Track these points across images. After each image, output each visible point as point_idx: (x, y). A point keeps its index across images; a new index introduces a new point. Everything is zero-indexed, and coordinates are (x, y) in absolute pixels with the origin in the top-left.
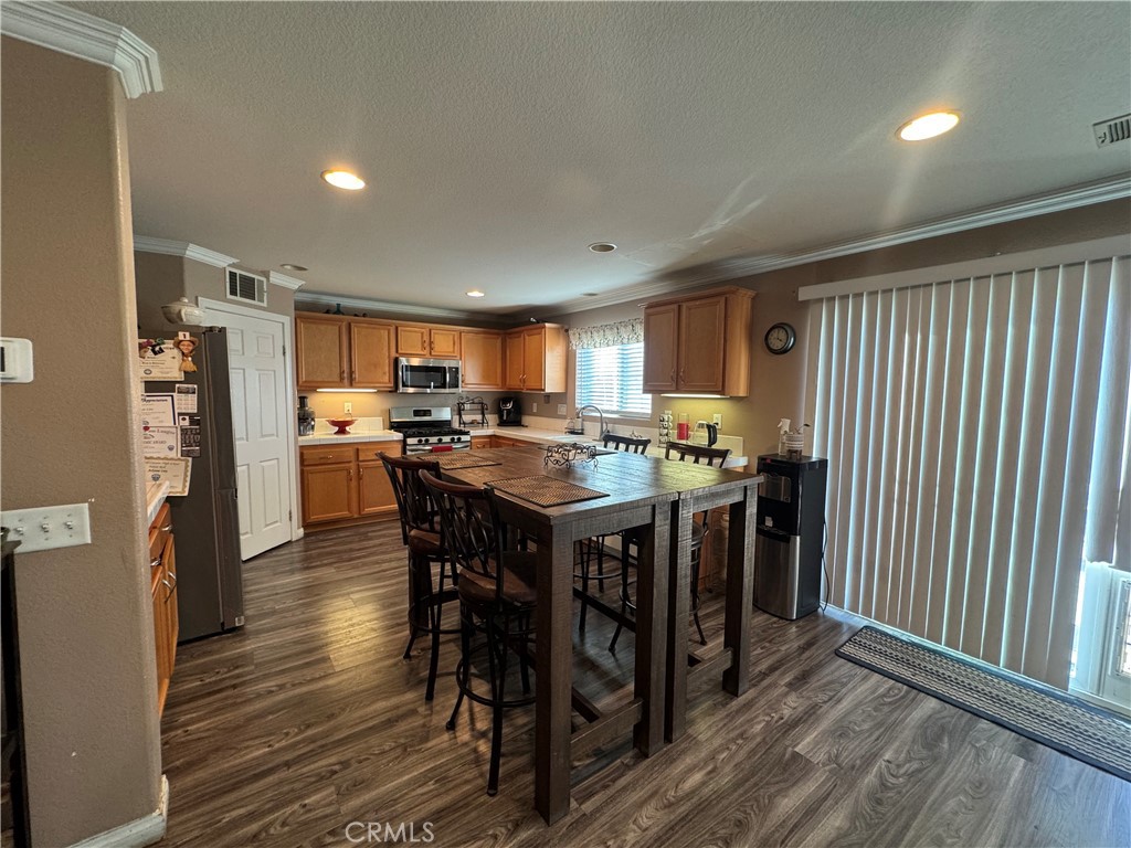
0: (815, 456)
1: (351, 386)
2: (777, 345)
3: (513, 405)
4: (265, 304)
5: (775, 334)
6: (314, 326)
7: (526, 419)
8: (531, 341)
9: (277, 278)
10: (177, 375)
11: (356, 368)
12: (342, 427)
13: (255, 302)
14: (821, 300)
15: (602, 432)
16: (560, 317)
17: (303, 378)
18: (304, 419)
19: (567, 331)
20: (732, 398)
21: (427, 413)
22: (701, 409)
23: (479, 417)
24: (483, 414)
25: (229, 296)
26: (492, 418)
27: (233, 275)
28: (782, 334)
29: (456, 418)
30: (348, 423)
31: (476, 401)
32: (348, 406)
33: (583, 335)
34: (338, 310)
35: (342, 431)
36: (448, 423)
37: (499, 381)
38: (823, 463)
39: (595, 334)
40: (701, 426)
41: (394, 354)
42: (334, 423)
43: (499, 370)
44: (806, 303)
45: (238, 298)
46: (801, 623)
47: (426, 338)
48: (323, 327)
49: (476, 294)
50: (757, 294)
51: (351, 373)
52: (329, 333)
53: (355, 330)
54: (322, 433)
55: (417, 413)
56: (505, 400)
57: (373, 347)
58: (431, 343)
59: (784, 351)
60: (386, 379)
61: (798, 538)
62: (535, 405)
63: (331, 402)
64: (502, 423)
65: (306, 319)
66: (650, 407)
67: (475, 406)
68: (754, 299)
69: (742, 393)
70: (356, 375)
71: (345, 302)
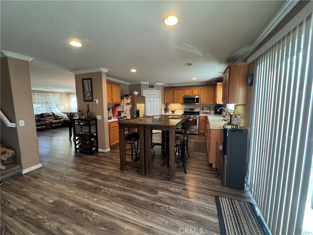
1: (174, 103)
2: (248, 82)
3: (217, 108)
4: (155, 89)
5: (248, 78)
6: (167, 91)
9: (157, 84)
10: (129, 102)
12: (173, 112)
13: (153, 89)
17: (165, 102)
18: (166, 110)
21: (193, 109)
22: (239, 109)
23: (208, 111)
24: (210, 110)
25: (148, 89)
26: (212, 112)
27: (149, 85)
29: (202, 111)
30: (175, 111)
32: (176, 108)
34: (173, 87)
35: (173, 113)
36: (198, 112)
37: (213, 101)
41: (183, 96)
42: (172, 111)
43: (213, 98)
45: (150, 89)
47: (191, 91)
51: (174, 100)
52: (170, 92)
53: (175, 91)
54: (170, 113)
55: (190, 109)
57: (181, 94)
59: (252, 85)
60: (181, 101)
63: (172, 106)
65: (166, 90)
66: (234, 108)
67: (208, 108)
70: (175, 101)
71: (174, 85)
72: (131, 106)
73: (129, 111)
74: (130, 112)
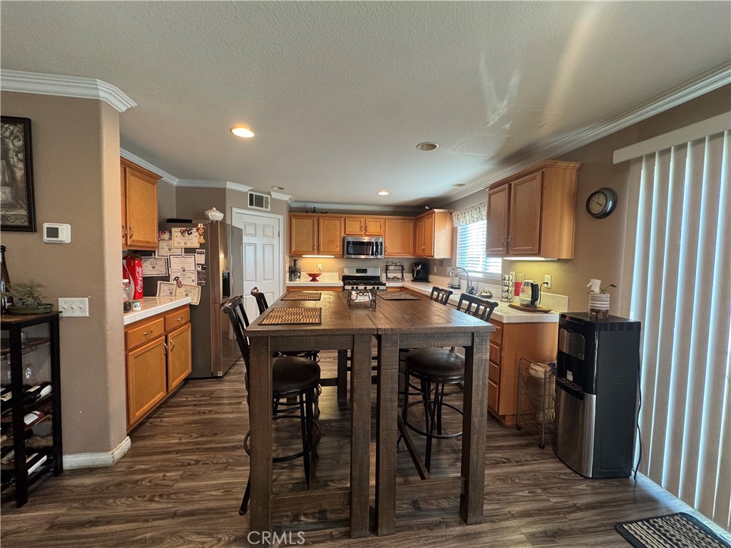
1: (318, 254)
2: (596, 209)
3: (423, 268)
4: (269, 209)
5: (595, 199)
6: (300, 220)
7: (431, 278)
8: (427, 221)
9: (276, 195)
10: (196, 245)
11: (321, 244)
12: (314, 277)
13: (264, 209)
14: (639, 159)
15: (468, 287)
16: (446, 204)
17: (294, 249)
18: (294, 272)
19: (451, 214)
20: (559, 260)
21: (365, 271)
22: (537, 269)
23: (399, 275)
24: (402, 273)
25: (249, 206)
26: (408, 276)
27: (251, 195)
28: (601, 199)
29: (384, 275)
30: (318, 275)
31: (398, 264)
32: (320, 266)
33: (460, 216)
34: (314, 211)
35: (314, 280)
36: (378, 278)
37: (411, 251)
38: (637, 326)
39: (474, 212)
40: (527, 284)
41: (343, 235)
42: (310, 275)
43: (411, 243)
44: (626, 166)
45: (254, 207)
47: (363, 224)
48: (304, 221)
50: (582, 164)
51: (319, 246)
52: (308, 223)
53: (321, 221)
54: (304, 280)
55: (358, 271)
56: (416, 265)
57: (335, 232)
58: (366, 227)
59: (605, 215)
60: (338, 249)
61: (595, 396)
62: (435, 267)
63: (310, 262)
64: (415, 280)
65: (297, 217)
66: (500, 268)
67: (398, 268)
68: (579, 170)
69: (564, 256)
70: (321, 248)
71: (318, 206)
72: (201, 259)
73: (195, 277)
74: (199, 279)
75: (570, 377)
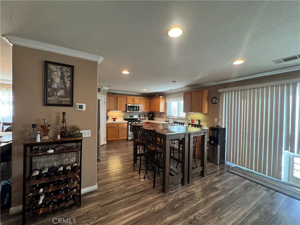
0: (223, 127)
1: (117, 110)
2: (214, 102)
3: (152, 115)
4: (102, 93)
5: (213, 99)
6: (110, 97)
7: (155, 118)
8: (157, 100)
9: (104, 88)
11: (118, 106)
12: (114, 119)
13: (100, 93)
14: (224, 92)
15: (173, 121)
16: (164, 95)
17: (108, 109)
19: (165, 98)
20: (204, 114)
21: (132, 117)
22: (197, 116)
23: (144, 118)
24: (145, 117)
26: (147, 118)
28: (215, 99)
29: (139, 118)
30: (116, 119)
31: (143, 114)
32: (116, 115)
33: (169, 99)
34: (115, 94)
35: (114, 120)
36: (137, 119)
37: (149, 110)
38: (225, 128)
39: (172, 99)
40: (197, 120)
41: (126, 103)
42: (113, 119)
43: (149, 107)
44: (220, 93)
46: (220, 165)
48: (112, 98)
49: (145, 90)
50: (209, 90)
51: (117, 107)
52: (113, 99)
53: (118, 98)
54: (110, 121)
55: (130, 117)
56: (150, 114)
57: (122, 102)
58: (134, 101)
59: (216, 103)
60: (124, 109)
61: (219, 145)
62: (157, 115)
63: (114, 114)
64: (149, 119)
66: (185, 115)
67: (143, 115)
69: (206, 113)
70: (118, 108)
71: (116, 92)
75: (212, 142)
